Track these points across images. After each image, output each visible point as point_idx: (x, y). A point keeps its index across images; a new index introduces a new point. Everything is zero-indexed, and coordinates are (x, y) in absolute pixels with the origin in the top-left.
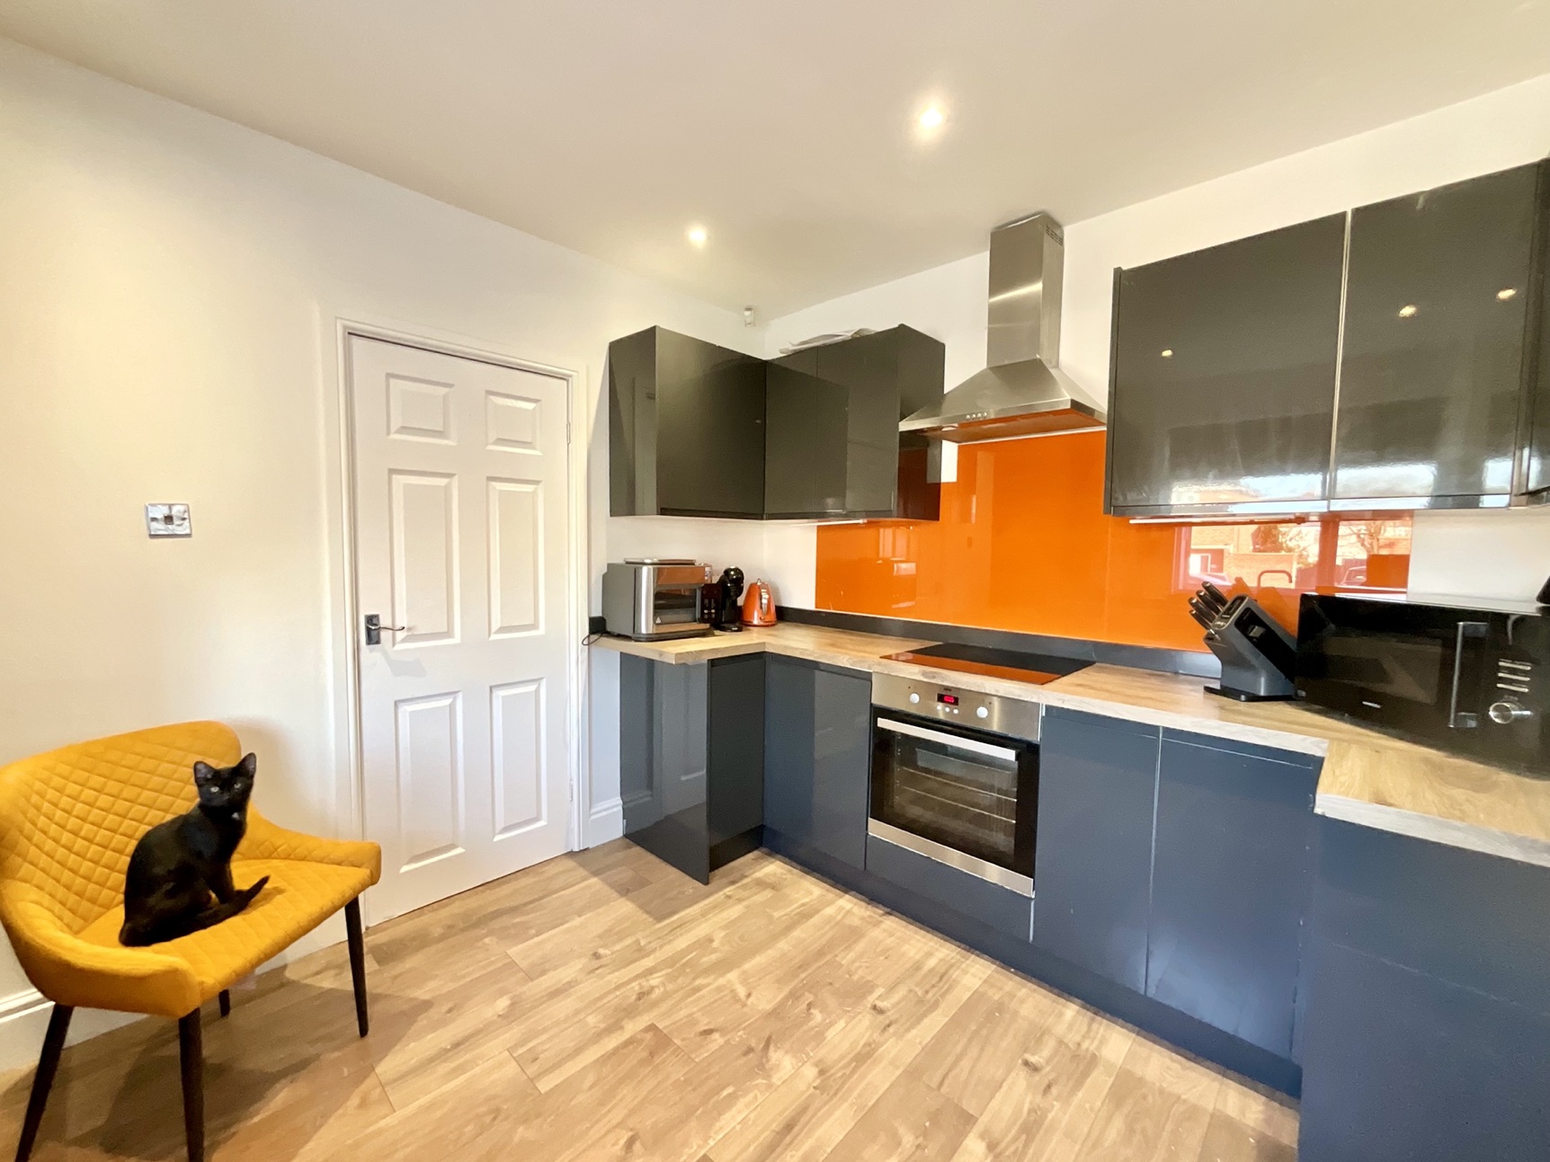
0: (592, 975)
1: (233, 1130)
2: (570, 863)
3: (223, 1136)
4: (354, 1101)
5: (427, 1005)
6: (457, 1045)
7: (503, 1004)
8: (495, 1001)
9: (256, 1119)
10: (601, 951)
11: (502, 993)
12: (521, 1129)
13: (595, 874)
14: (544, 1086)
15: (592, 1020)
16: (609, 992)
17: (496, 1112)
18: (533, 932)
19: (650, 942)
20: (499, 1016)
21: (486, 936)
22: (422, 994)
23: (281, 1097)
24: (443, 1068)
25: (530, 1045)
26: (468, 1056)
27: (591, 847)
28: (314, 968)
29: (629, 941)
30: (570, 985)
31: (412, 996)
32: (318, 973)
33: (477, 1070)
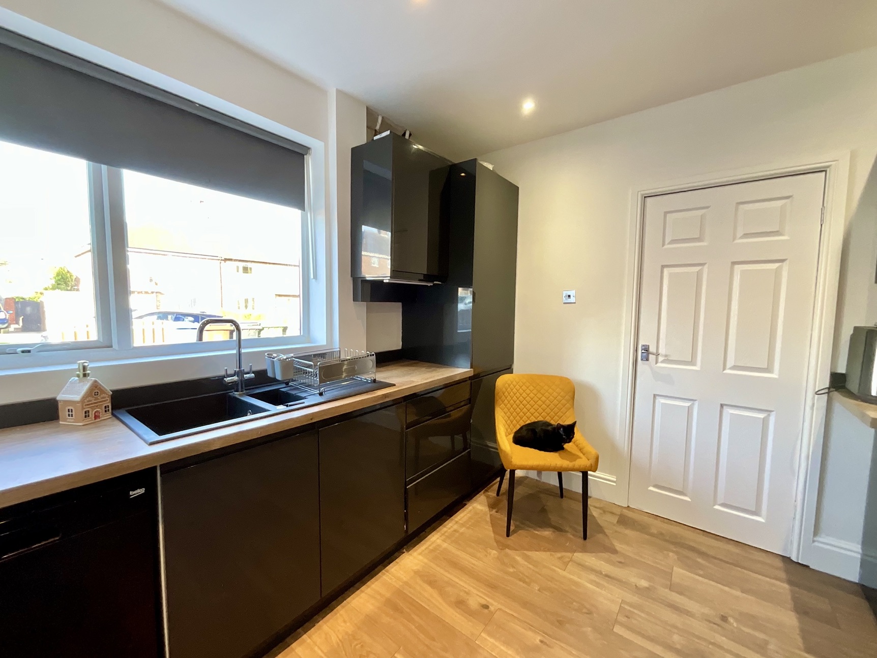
0: (708, 623)
1: (530, 529)
2: (779, 563)
3: (527, 528)
4: (559, 555)
5: (615, 552)
6: (607, 576)
7: (644, 583)
8: (642, 578)
9: (537, 532)
10: (731, 620)
11: (649, 579)
12: (589, 629)
13: (790, 582)
14: (618, 629)
15: (676, 638)
16: (705, 640)
17: (590, 613)
18: (701, 572)
19: (777, 652)
20: (636, 585)
21: (673, 552)
22: (618, 546)
23: (547, 533)
24: (593, 577)
25: (635, 611)
26: (606, 584)
27: (811, 567)
28: (597, 505)
29: (762, 636)
30: (688, 613)
31: (614, 543)
32: (596, 507)
33: (603, 592)
